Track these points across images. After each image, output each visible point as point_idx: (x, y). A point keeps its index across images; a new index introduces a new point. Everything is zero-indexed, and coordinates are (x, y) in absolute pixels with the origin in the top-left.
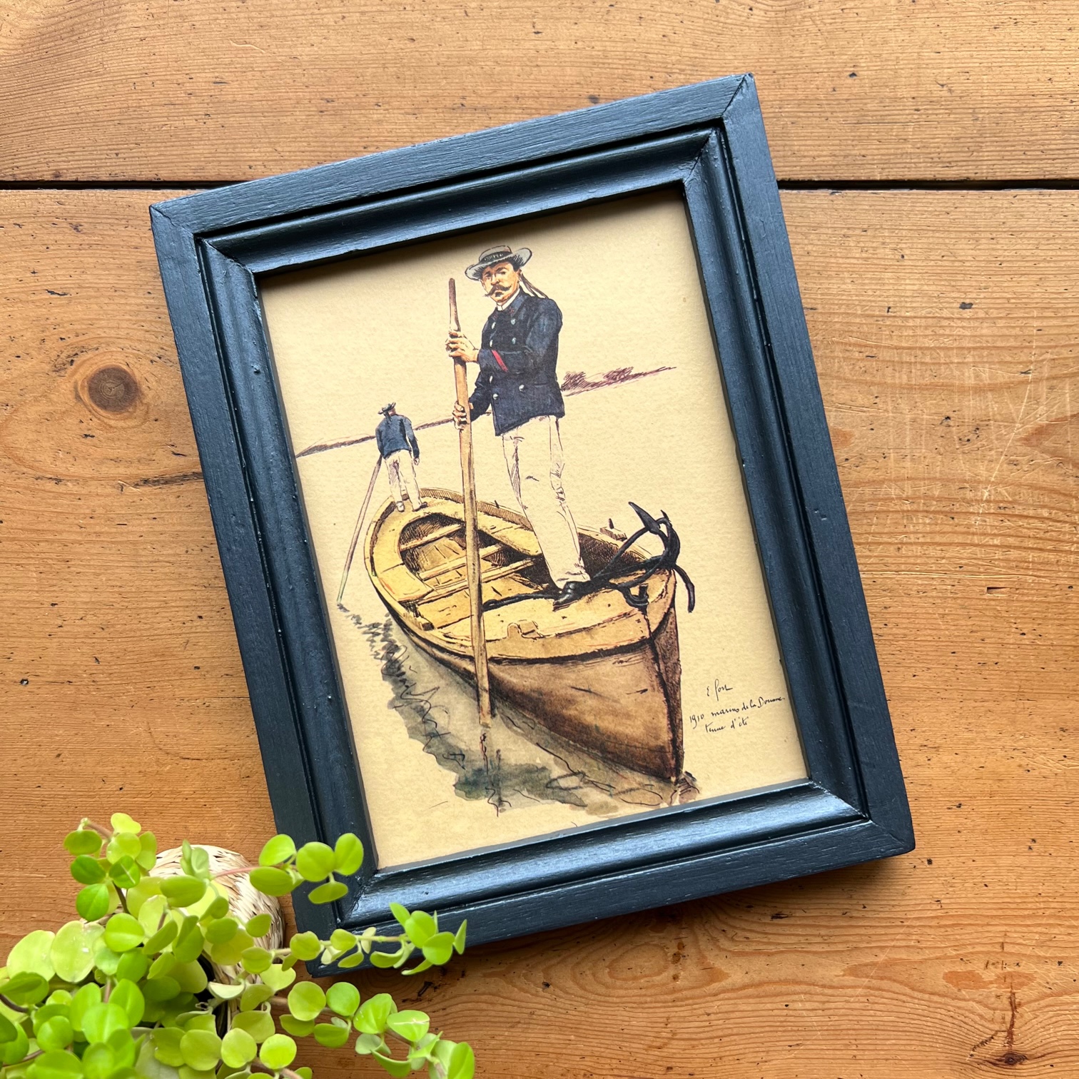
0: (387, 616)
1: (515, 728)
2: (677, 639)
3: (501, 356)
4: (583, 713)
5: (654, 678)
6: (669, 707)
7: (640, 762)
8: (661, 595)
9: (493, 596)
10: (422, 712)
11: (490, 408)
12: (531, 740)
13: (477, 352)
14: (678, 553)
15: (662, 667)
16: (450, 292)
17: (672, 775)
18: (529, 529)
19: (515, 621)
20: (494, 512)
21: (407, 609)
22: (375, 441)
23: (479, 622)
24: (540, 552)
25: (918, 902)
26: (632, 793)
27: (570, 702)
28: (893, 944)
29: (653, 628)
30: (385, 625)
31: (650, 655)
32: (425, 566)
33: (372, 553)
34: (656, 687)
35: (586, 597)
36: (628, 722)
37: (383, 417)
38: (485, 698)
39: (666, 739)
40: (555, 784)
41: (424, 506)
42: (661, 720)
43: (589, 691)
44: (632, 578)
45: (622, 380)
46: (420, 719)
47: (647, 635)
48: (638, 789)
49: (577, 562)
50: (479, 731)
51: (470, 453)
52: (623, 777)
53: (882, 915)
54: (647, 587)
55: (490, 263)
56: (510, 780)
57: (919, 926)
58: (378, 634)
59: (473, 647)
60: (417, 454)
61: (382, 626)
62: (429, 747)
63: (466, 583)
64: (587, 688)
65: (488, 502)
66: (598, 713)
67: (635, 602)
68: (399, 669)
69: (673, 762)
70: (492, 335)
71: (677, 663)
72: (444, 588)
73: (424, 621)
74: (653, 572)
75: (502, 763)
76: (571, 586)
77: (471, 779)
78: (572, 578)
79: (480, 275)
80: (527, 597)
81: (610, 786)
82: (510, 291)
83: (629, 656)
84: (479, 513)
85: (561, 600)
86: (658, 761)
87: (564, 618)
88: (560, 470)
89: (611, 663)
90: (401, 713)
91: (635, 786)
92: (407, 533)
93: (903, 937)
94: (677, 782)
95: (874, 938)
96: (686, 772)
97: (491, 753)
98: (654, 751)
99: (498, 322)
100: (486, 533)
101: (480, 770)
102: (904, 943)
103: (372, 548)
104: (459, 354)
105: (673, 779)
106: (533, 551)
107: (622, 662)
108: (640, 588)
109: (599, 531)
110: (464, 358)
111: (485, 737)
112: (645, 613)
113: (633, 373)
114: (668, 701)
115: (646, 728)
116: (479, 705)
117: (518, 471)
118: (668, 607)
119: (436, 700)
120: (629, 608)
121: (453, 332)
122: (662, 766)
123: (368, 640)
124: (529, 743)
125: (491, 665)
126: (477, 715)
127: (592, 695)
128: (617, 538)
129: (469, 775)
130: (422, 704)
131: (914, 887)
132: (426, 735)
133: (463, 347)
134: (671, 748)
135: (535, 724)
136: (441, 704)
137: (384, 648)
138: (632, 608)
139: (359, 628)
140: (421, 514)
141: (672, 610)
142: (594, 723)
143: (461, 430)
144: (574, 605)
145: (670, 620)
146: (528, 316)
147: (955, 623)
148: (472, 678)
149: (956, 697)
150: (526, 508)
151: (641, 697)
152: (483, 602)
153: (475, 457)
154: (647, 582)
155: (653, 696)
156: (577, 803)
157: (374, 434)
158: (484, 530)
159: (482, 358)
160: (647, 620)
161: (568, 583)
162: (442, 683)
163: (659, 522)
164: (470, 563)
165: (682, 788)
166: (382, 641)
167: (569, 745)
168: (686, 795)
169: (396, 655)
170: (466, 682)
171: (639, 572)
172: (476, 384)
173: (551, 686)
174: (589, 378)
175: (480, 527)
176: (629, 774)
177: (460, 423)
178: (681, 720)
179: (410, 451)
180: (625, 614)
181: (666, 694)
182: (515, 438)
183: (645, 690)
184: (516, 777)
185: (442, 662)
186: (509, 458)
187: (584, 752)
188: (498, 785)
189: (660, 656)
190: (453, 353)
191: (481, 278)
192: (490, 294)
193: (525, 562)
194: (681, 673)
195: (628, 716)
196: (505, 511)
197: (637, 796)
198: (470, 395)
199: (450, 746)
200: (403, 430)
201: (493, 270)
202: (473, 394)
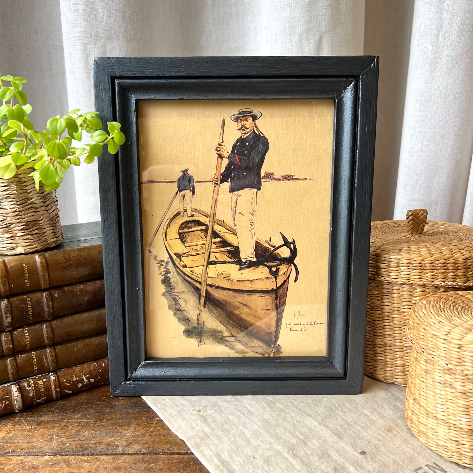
0: (168, 258)
1: (213, 314)
2: (287, 292)
3: (239, 158)
4: (242, 313)
5: (274, 305)
6: (277, 318)
7: (261, 337)
8: (284, 273)
9: (214, 259)
10: (175, 300)
11: (229, 180)
12: (218, 320)
13: (229, 154)
14: (296, 257)
15: (278, 301)
16: (222, 124)
17: (272, 344)
18: (235, 235)
19: (222, 271)
20: (222, 224)
21: (177, 257)
22: (177, 183)
23: (206, 269)
24: (238, 245)
27: (238, 308)
29: (278, 285)
30: (167, 262)
31: (274, 296)
32: (188, 241)
33: (166, 231)
34: (274, 309)
35: (253, 268)
36: (259, 321)
37: (182, 174)
38: (203, 300)
39: (273, 330)
40: (224, 339)
41: (193, 216)
42: (273, 322)
43: (246, 305)
44: (274, 264)
45: (289, 180)
46: (174, 303)
48: (258, 347)
49: (253, 253)
50: (197, 312)
51: (217, 198)
52: (252, 341)
54: (279, 269)
55: (242, 115)
56: (206, 333)
58: (163, 265)
59: (202, 278)
60: (194, 193)
61: (165, 262)
62: (176, 314)
63: (204, 252)
64: (245, 304)
65: (220, 220)
66: (248, 314)
67: (273, 274)
68: (169, 281)
69: (274, 339)
70: (237, 148)
71: (285, 301)
72: (194, 251)
73: (183, 264)
74: (283, 263)
75: (204, 326)
76: (248, 262)
77: (191, 330)
78: (249, 259)
79: (237, 120)
80: (228, 262)
81: (246, 344)
82: (249, 130)
83: (265, 295)
84: (215, 223)
85: (242, 267)
87: (242, 274)
88: (254, 212)
89: (258, 296)
90: (167, 299)
91: (257, 345)
92: (183, 226)
94: (274, 347)
97: (201, 322)
98: (267, 334)
99: (241, 143)
100: (216, 233)
101: (195, 327)
103: (167, 229)
104: (221, 153)
106: (235, 244)
107: (262, 296)
108: (277, 268)
109: (265, 241)
110: (222, 155)
111: (199, 315)
112: (276, 279)
113: (294, 178)
114: (277, 315)
115: (266, 324)
116: (199, 301)
117: (236, 209)
119: (183, 296)
120: (270, 276)
121: (220, 143)
122: (269, 340)
123: (158, 267)
124: (217, 321)
125: (208, 287)
126: (198, 305)
127: (247, 307)
128: (272, 246)
129: (190, 328)
130: (176, 297)
132: (175, 309)
134: (275, 334)
135: (221, 314)
136: (184, 298)
137: (164, 271)
138: (271, 276)
139: (155, 261)
140: (191, 219)
142: (245, 318)
143: (215, 187)
144: (247, 270)
146: (254, 143)
148: (199, 291)
150: (236, 225)
151: (267, 312)
152: (210, 261)
153: (219, 200)
154: (280, 266)
155: (272, 312)
156: (232, 347)
157: (176, 180)
158: (216, 231)
159: (230, 157)
160: (276, 282)
161: (247, 260)
162: (186, 290)
163: (291, 243)
164: (207, 244)
166: (164, 268)
167: (233, 325)
169: (169, 275)
170: (196, 291)
171: (278, 262)
172: (225, 168)
173: (231, 300)
174: (275, 176)
175: (215, 229)
177: (215, 183)
178: (281, 324)
179: (191, 191)
180: (268, 278)
181: (277, 313)
182: (237, 195)
184: (210, 333)
185: (187, 281)
186: (233, 203)
187: (239, 328)
188: (201, 334)
189: (278, 297)
190: (218, 152)
191: (237, 121)
192: (240, 129)
193: (230, 248)
194: (285, 305)
195: (260, 318)
196: (227, 225)
198: (222, 172)
199: (184, 315)
200: (189, 181)
201: (243, 119)
202: (223, 172)
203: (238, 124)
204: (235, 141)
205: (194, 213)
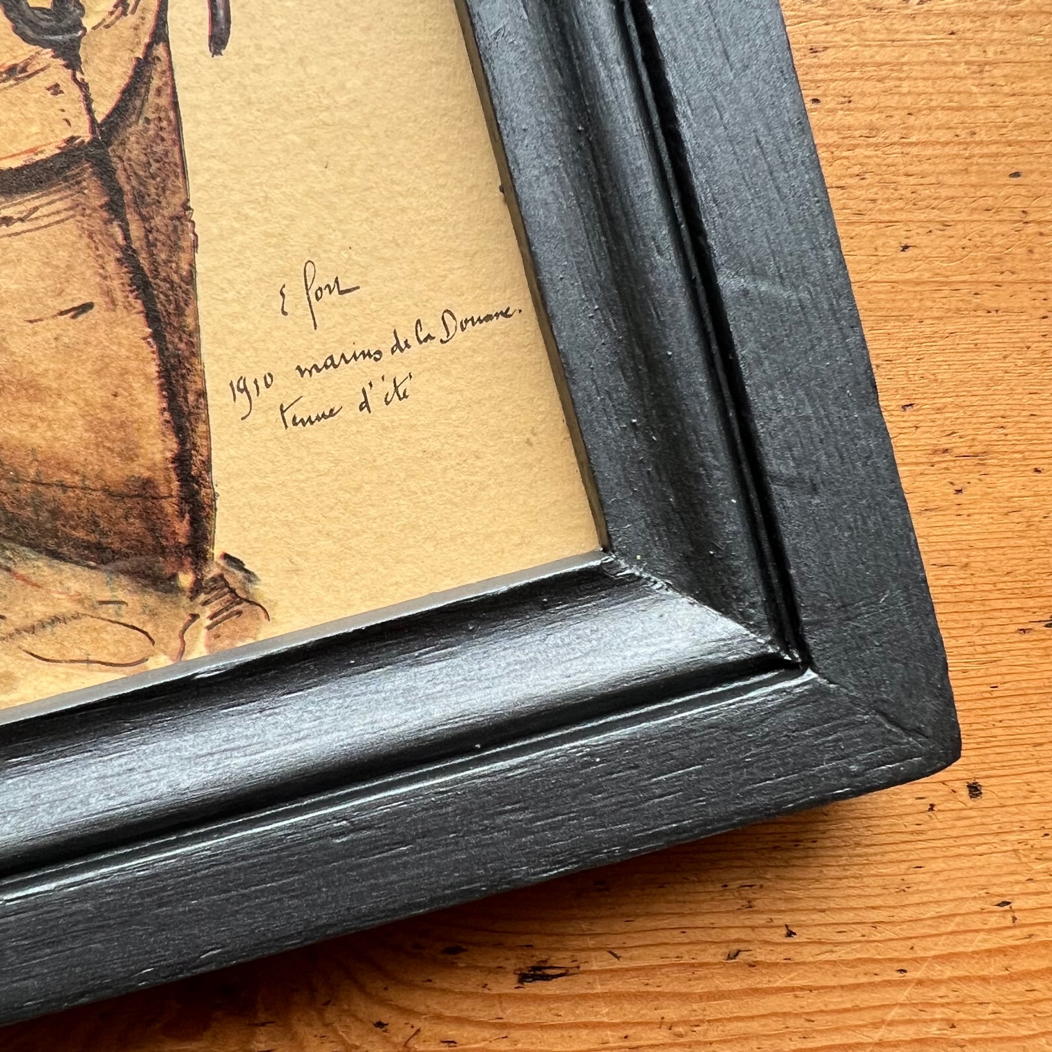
7: (80, 534)
25: (945, 909)
26: (59, 629)
28: (877, 1035)
29: (102, 109)
34: (119, 295)
36: (37, 410)
39: (158, 457)
42: (141, 398)
47: (84, 133)
53: (841, 953)
57: (950, 979)
69: (182, 528)
83: (27, 202)
86: (136, 526)
93: (907, 1013)
94: (197, 588)
95: (821, 1022)
96: (226, 556)
102: (910, 1032)
105: (186, 580)
115: (95, 426)
118: (147, 40)
122: (149, 540)
131: (935, 866)
134: (175, 485)
141: (160, 50)
145: (156, 82)
147: (1017, 87)
149: (1027, 303)
151: (72, 329)
155: (112, 324)
165: (215, 606)
168: (226, 628)
176: (47, 571)
181: (152, 317)
183: (86, 307)
189: (128, 198)
194: (195, 246)
195: (32, 390)
197: (76, 641)
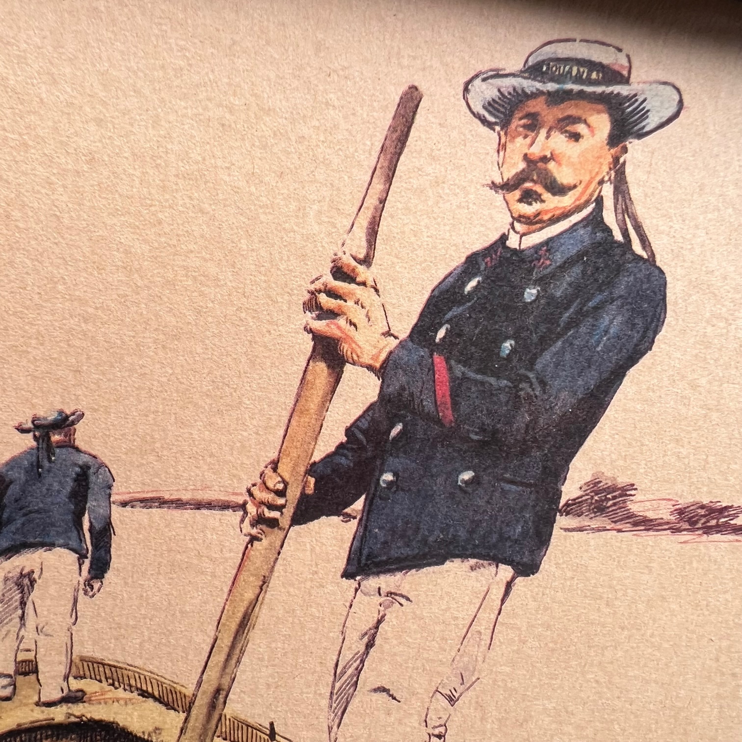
3: (453, 379)
11: (359, 504)
13: (393, 343)
37: (28, 441)
41: (74, 698)
55: (551, 86)
60: (99, 569)
65: (251, 721)
70: (456, 311)
79: (505, 112)
82: (567, 201)
88: (461, 688)
99: (493, 280)
104: (337, 333)
110: (345, 347)
121: (347, 260)
133: (358, 315)
140: (59, 714)
143: (253, 539)
146: (578, 290)
159: (397, 366)
172: (349, 432)
174: (640, 504)
177: (260, 520)
179: (82, 557)
182: (390, 594)
186: (353, 636)
190: (320, 325)
191: (505, 124)
198: (317, 456)
200: (80, 495)
201: (550, 115)
202: (329, 456)
203: (502, 147)
204: (457, 259)
205: (89, 686)
